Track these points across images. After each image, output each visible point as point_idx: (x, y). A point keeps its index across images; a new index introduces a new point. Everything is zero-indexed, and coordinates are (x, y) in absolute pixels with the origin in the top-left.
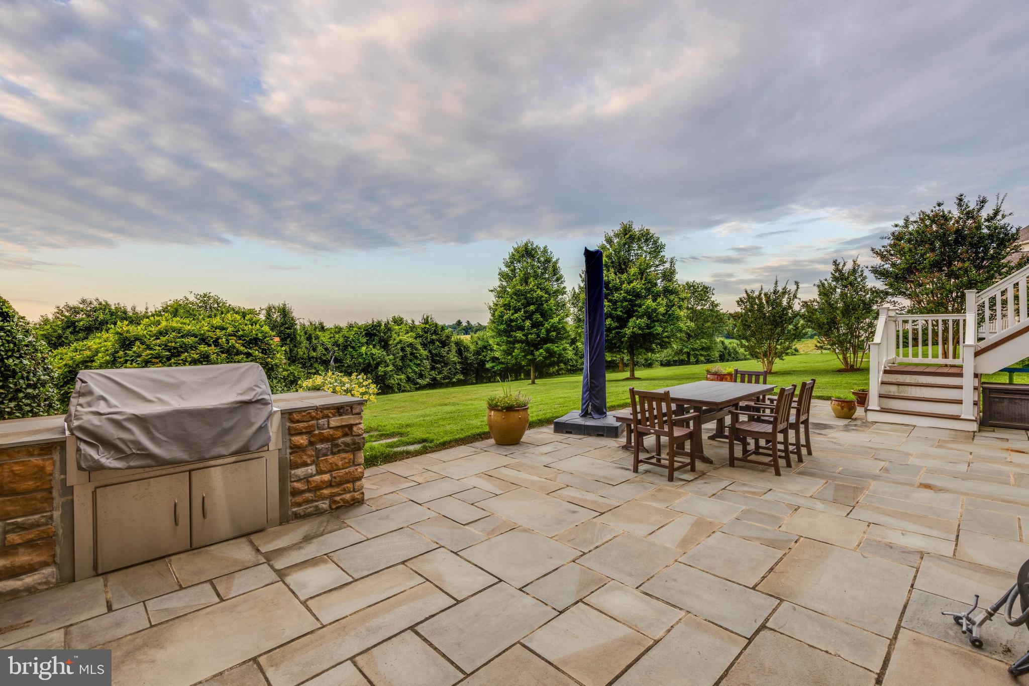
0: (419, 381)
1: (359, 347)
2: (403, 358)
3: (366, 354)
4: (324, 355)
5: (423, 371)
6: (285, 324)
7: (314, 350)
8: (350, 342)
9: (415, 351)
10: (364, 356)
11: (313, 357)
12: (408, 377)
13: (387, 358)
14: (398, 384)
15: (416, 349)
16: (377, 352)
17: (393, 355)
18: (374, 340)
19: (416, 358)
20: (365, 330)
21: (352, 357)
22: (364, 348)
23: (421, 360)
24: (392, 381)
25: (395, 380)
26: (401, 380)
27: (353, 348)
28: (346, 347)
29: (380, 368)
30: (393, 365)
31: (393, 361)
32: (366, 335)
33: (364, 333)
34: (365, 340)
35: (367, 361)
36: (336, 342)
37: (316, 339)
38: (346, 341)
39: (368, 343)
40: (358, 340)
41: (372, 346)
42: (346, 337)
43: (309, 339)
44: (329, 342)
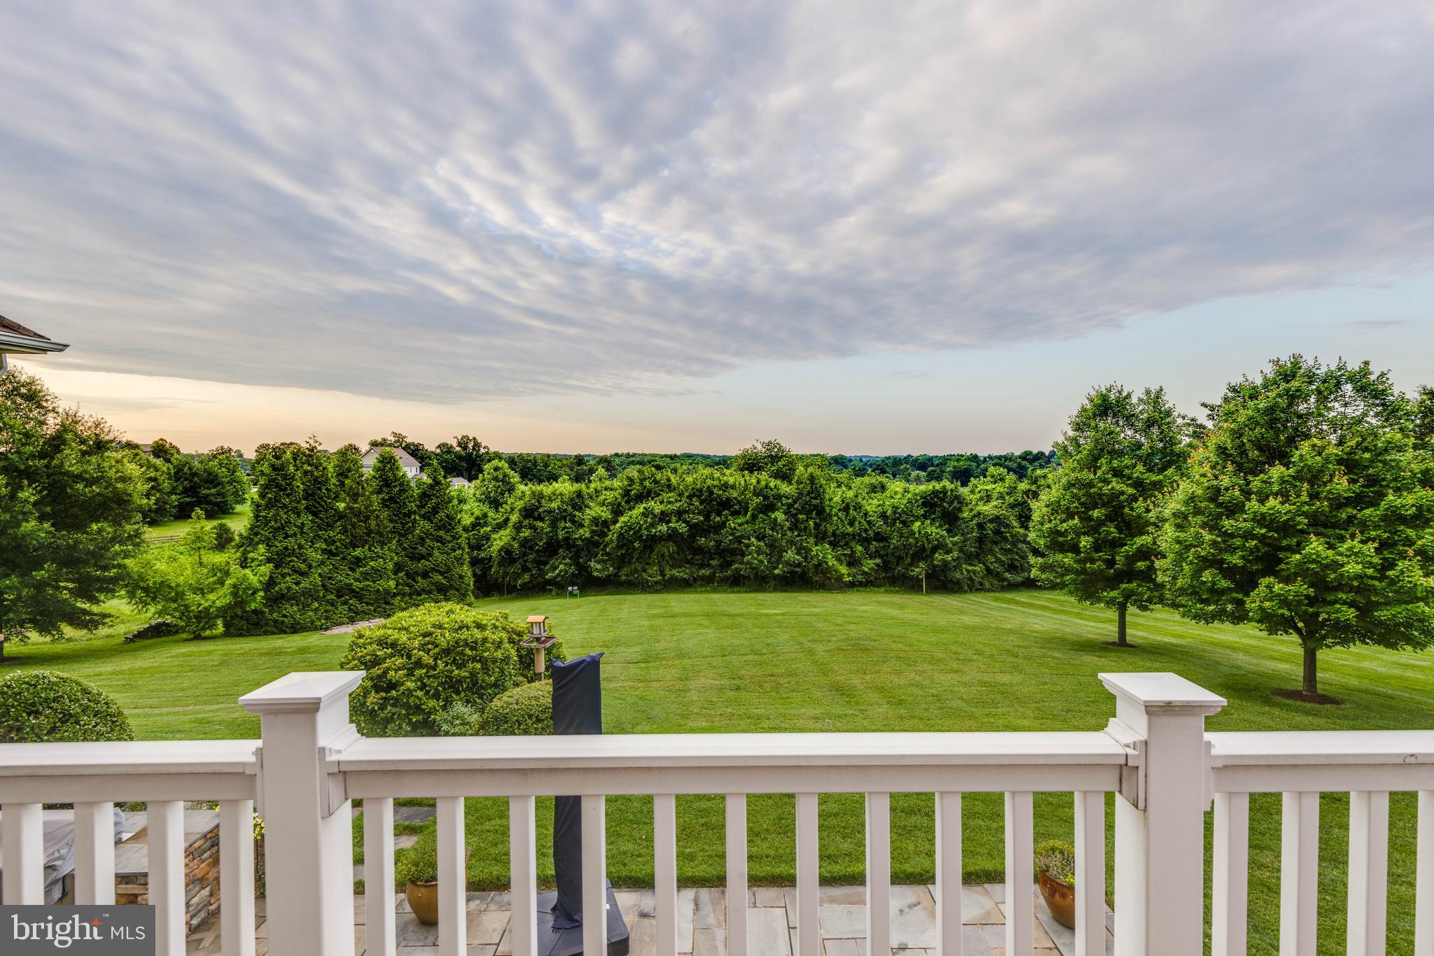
0: (1007, 575)
1: (912, 521)
2: (980, 540)
3: (920, 532)
4: (866, 530)
5: (1017, 560)
6: (813, 492)
7: (851, 523)
8: (900, 514)
9: (1003, 530)
10: (917, 536)
11: (848, 534)
12: (988, 569)
13: (949, 541)
14: (971, 579)
15: (1008, 526)
16: (935, 530)
17: (962, 535)
18: (934, 513)
19: (1006, 539)
20: (922, 498)
21: (901, 536)
22: (918, 524)
23: (1014, 544)
24: (958, 575)
25: (962, 573)
26: (974, 572)
27: (904, 523)
28: (895, 520)
29: (937, 555)
30: (961, 550)
31: (960, 545)
32: (924, 504)
33: (920, 502)
34: (922, 512)
35: (920, 543)
36: (885, 513)
37: (855, 510)
38: (895, 513)
39: (925, 517)
40: (911, 511)
41: (929, 521)
42: (895, 508)
43: (846, 509)
44: (875, 512)
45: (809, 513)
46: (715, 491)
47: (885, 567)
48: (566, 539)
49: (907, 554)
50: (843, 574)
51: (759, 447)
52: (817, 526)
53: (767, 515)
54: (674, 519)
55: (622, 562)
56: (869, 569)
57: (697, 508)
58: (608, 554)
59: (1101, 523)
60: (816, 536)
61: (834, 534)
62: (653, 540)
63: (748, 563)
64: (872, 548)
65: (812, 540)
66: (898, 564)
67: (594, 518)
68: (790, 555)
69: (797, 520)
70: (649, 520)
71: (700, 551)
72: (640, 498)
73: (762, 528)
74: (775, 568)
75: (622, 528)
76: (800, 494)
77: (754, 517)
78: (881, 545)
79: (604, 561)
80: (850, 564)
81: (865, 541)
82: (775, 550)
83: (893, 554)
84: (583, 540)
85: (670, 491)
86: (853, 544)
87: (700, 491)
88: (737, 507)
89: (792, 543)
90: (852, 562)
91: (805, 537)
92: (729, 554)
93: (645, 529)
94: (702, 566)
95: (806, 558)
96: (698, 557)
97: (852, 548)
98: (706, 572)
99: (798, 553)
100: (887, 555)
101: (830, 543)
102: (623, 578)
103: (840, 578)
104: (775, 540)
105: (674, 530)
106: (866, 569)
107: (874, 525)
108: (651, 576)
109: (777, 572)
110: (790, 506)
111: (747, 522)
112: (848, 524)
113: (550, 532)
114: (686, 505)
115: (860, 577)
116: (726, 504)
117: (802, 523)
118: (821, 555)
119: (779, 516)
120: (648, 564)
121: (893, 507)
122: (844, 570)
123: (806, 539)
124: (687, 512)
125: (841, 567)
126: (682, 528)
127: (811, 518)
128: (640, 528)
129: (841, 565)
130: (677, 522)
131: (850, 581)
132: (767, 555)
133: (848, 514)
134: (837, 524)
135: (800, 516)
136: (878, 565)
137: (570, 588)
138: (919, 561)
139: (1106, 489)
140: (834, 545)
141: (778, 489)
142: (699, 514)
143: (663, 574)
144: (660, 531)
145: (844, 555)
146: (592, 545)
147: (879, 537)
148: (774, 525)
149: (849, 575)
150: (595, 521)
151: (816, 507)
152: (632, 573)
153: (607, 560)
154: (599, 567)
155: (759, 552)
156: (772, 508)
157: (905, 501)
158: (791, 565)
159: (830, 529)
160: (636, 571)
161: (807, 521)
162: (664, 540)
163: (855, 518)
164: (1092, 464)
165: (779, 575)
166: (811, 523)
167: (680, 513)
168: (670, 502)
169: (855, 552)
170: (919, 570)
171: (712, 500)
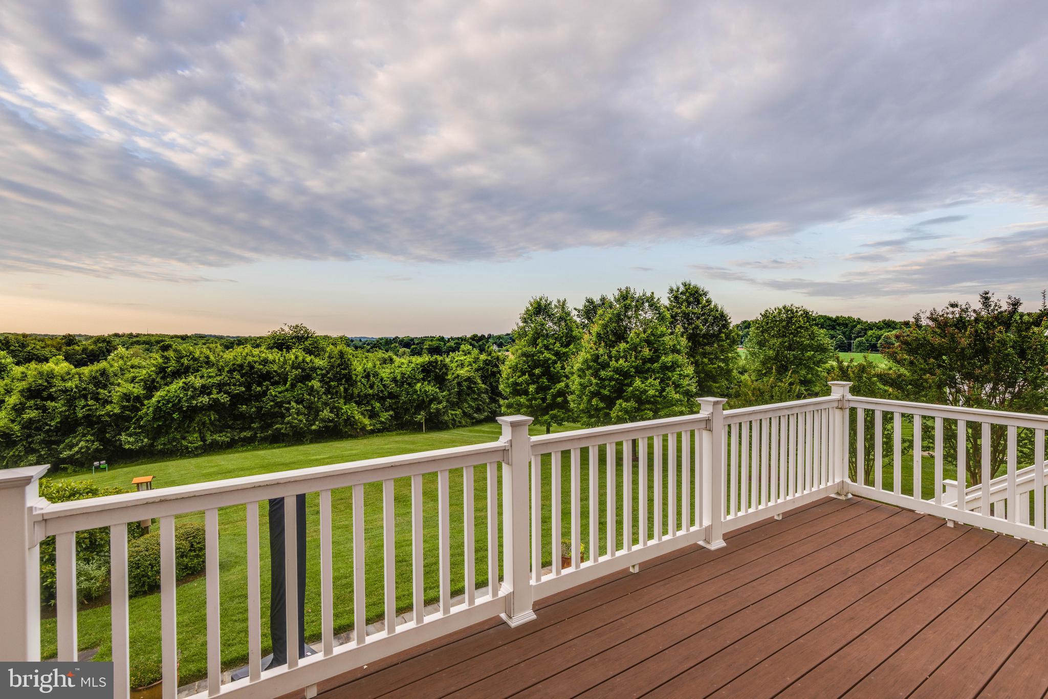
0: (475, 415)
1: (415, 383)
2: (459, 393)
3: (421, 391)
4: (382, 391)
5: (481, 405)
6: (342, 365)
7: (372, 387)
8: (407, 378)
9: (473, 386)
10: (419, 393)
11: (369, 395)
12: (464, 412)
13: (440, 395)
14: (453, 420)
15: (475, 383)
16: (431, 388)
17: (449, 391)
18: (430, 377)
19: (474, 392)
20: (421, 366)
21: (408, 393)
22: (419, 385)
23: (479, 395)
24: (446, 418)
25: (448, 417)
26: (456, 415)
27: (409, 384)
28: (403, 383)
29: (432, 405)
30: (448, 401)
31: (447, 397)
32: (423, 371)
33: (420, 369)
34: (421, 376)
35: (421, 398)
36: (395, 378)
37: (374, 377)
38: (403, 377)
39: (423, 379)
40: (414, 376)
41: (427, 382)
42: (403, 374)
43: (367, 376)
44: (388, 378)
45: (340, 380)
46: (257, 365)
47: (396, 417)
48: (86, 417)
49: (412, 406)
50: (366, 425)
51: (287, 329)
52: (346, 390)
53: (304, 384)
54: (215, 391)
55: (156, 434)
56: (385, 419)
57: (238, 380)
58: (140, 427)
59: (539, 377)
60: (345, 398)
61: (359, 396)
62: (195, 410)
63: (288, 423)
64: (387, 404)
65: (342, 401)
66: (405, 415)
67: (125, 394)
68: (326, 413)
69: (330, 386)
70: (189, 393)
71: (242, 416)
72: (177, 374)
73: (301, 394)
74: (312, 425)
75: (159, 402)
76: (332, 366)
77: (293, 386)
78: (394, 401)
79: (136, 434)
80: (370, 417)
81: (382, 399)
82: (312, 411)
83: (402, 407)
84: (110, 416)
85: (210, 367)
86: (373, 402)
87: (241, 366)
88: (277, 378)
89: (326, 404)
90: (373, 415)
91: (336, 399)
92: (268, 418)
93: (185, 401)
94: (243, 429)
95: (337, 415)
96: (239, 422)
97: (372, 405)
98: (247, 434)
99: (331, 412)
100: (397, 408)
101: (356, 402)
102: (160, 447)
103: (363, 429)
104: (312, 403)
105: (216, 401)
106: (383, 420)
107: (388, 387)
108: (191, 443)
109: (314, 427)
110: (323, 376)
111: (287, 390)
112: (369, 387)
113: (65, 411)
114: (227, 378)
115: (378, 426)
116: (266, 376)
117: (334, 389)
118: (350, 412)
119: (316, 384)
120: (188, 432)
121: (402, 373)
122: (366, 421)
123: (337, 401)
124: (229, 385)
125: (364, 420)
126: (224, 398)
127: (341, 384)
128: (180, 401)
129: (365, 418)
130: (218, 393)
131: (371, 430)
132: (305, 415)
133: (369, 380)
134: (361, 388)
135: (332, 383)
136: (391, 416)
137: (96, 463)
138: (420, 411)
139: (541, 357)
140: (359, 404)
141: (313, 363)
142: (240, 385)
143: (203, 439)
144: (201, 402)
145: (366, 410)
146: (120, 421)
147: (391, 396)
148: (311, 390)
149: (370, 425)
150: (126, 397)
151: (345, 375)
152: (170, 442)
153: (139, 433)
154: (131, 439)
155: (298, 414)
156: (308, 378)
157: (410, 369)
158: (325, 421)
159: (356, 392)
160: (174, 439)
161: (338, 386)
162: (205, 410)
163: (374, 382)
164: (534, 342)
165: (315, 430)
166: (342, 388)
167: (220, 386)
168: (210, 377)
169: (375, 408)
170: (421, 417)
171: (252, 374)
